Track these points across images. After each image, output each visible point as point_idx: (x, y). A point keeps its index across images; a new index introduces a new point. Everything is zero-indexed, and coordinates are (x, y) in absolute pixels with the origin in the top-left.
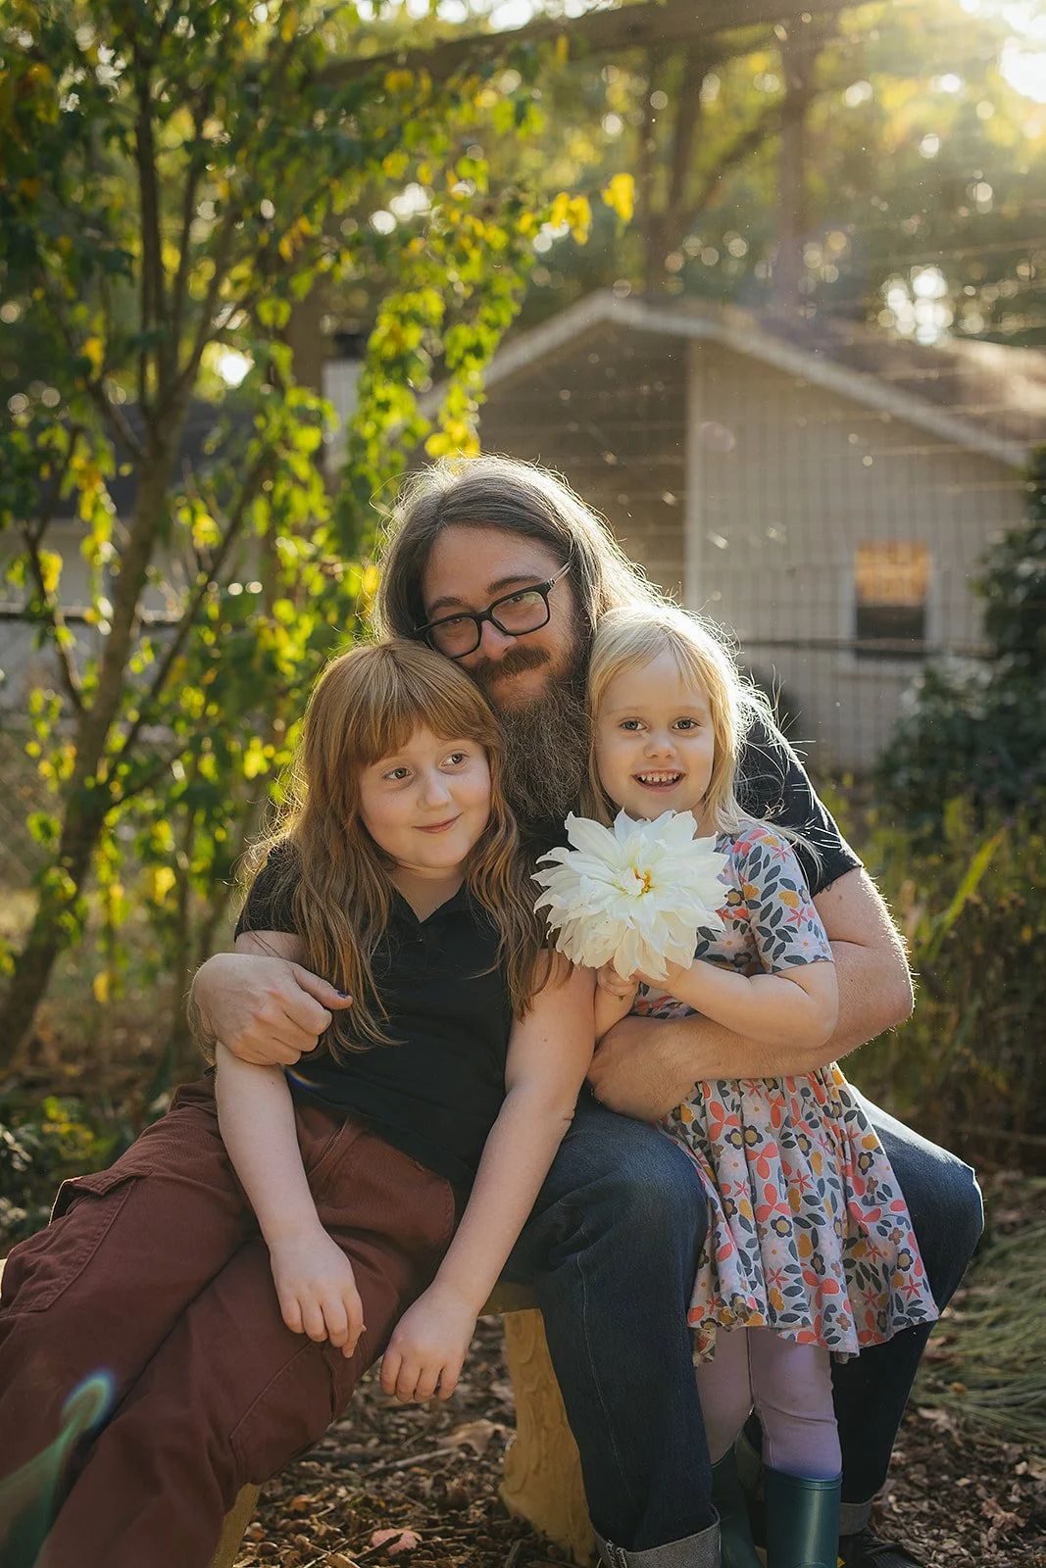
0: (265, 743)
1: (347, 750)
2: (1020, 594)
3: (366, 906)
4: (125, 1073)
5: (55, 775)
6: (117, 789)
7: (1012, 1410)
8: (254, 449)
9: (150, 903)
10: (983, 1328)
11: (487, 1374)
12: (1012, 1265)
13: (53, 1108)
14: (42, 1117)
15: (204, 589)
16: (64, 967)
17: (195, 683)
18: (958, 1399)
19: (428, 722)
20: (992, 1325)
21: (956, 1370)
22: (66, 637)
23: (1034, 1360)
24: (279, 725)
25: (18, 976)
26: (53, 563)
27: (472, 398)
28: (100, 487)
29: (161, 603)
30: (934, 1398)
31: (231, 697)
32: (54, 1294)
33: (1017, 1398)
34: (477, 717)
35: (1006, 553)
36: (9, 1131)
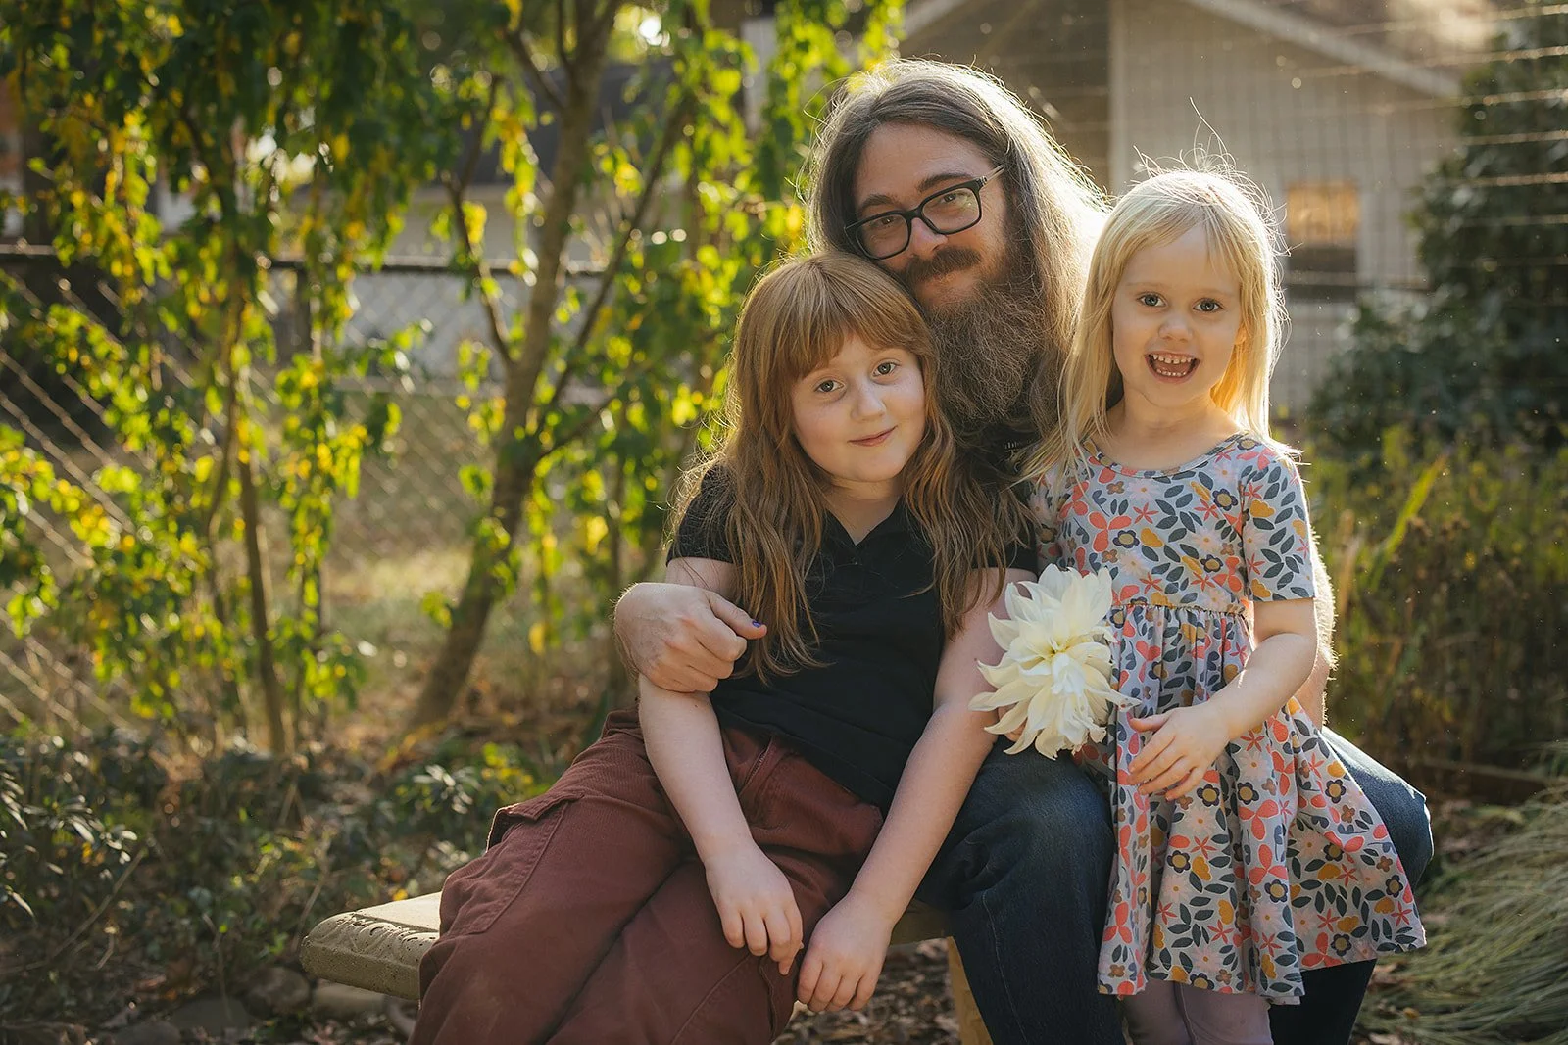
0: (693, 390)
1: (777, 364)
2: (1455, 224)
3: (800, 527)
4: (562, 722)
5: (485, 428)
6: (546, 439)
7: (1467, 1033)
8: (674, 94)
9: (583, 554)
10: (1434, 954)
11: (931, 1006)
12: (1463, 891)
13: (493, 754)
14: (482, 763)
15: (628, 237)
16: (499, 620)
17: (621, 332)
18: (1411, 1024)
19: (859, 332)
20: (1444, 951)
21: (1409, 995)
22: (493, 288)
23: (1486, 985)
24: (706, 372)
25: (455, 627)
26: (477, 215)
27: (892, 35)
28: (522, 138)
29: (584, 253)
30: (1386, 1024)
31: (658, 343)
32: (493, 916)
33: (1470, 1022)
34: (908, 325)
35: (1440, 183)
36: (450, 773)
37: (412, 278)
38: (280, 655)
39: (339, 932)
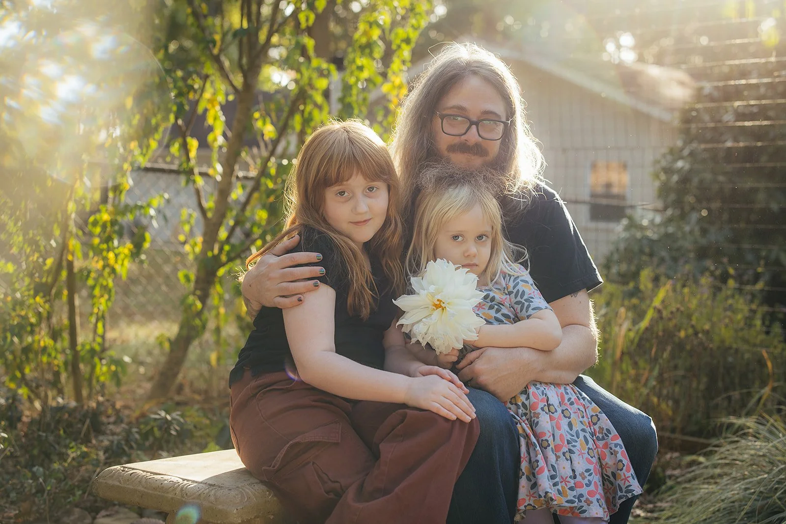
2: (675, 178)
5: (192, 251)
6: (224, 258)
9: (238, 317)
15: (268, 160)
16: (195, 349)
17: (263, 206)
22: (200, 181)
25: (172, 350)
26: (193, 144)
27: (404, 64)
28: (218, 108)
29: (246, 167)
35: (669, 158)
36: (169, 414)
37: (159, 174)
38: (83, 358)
39: (114, 474)
